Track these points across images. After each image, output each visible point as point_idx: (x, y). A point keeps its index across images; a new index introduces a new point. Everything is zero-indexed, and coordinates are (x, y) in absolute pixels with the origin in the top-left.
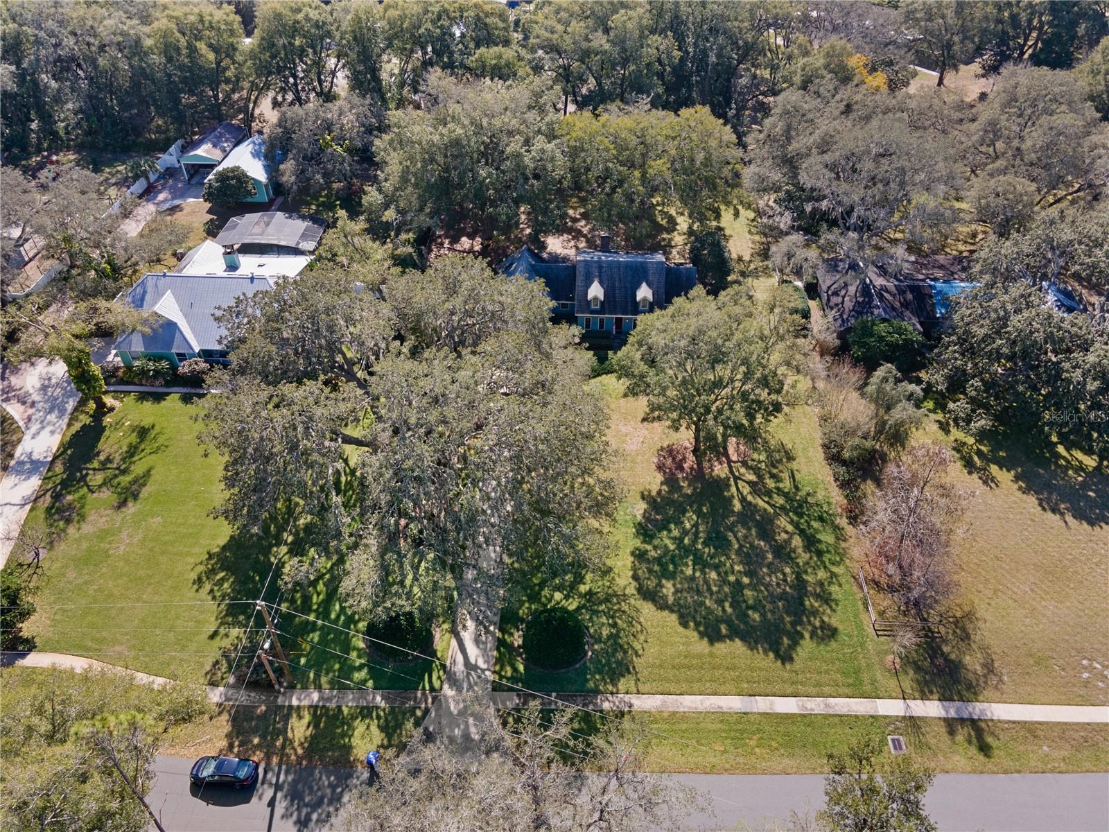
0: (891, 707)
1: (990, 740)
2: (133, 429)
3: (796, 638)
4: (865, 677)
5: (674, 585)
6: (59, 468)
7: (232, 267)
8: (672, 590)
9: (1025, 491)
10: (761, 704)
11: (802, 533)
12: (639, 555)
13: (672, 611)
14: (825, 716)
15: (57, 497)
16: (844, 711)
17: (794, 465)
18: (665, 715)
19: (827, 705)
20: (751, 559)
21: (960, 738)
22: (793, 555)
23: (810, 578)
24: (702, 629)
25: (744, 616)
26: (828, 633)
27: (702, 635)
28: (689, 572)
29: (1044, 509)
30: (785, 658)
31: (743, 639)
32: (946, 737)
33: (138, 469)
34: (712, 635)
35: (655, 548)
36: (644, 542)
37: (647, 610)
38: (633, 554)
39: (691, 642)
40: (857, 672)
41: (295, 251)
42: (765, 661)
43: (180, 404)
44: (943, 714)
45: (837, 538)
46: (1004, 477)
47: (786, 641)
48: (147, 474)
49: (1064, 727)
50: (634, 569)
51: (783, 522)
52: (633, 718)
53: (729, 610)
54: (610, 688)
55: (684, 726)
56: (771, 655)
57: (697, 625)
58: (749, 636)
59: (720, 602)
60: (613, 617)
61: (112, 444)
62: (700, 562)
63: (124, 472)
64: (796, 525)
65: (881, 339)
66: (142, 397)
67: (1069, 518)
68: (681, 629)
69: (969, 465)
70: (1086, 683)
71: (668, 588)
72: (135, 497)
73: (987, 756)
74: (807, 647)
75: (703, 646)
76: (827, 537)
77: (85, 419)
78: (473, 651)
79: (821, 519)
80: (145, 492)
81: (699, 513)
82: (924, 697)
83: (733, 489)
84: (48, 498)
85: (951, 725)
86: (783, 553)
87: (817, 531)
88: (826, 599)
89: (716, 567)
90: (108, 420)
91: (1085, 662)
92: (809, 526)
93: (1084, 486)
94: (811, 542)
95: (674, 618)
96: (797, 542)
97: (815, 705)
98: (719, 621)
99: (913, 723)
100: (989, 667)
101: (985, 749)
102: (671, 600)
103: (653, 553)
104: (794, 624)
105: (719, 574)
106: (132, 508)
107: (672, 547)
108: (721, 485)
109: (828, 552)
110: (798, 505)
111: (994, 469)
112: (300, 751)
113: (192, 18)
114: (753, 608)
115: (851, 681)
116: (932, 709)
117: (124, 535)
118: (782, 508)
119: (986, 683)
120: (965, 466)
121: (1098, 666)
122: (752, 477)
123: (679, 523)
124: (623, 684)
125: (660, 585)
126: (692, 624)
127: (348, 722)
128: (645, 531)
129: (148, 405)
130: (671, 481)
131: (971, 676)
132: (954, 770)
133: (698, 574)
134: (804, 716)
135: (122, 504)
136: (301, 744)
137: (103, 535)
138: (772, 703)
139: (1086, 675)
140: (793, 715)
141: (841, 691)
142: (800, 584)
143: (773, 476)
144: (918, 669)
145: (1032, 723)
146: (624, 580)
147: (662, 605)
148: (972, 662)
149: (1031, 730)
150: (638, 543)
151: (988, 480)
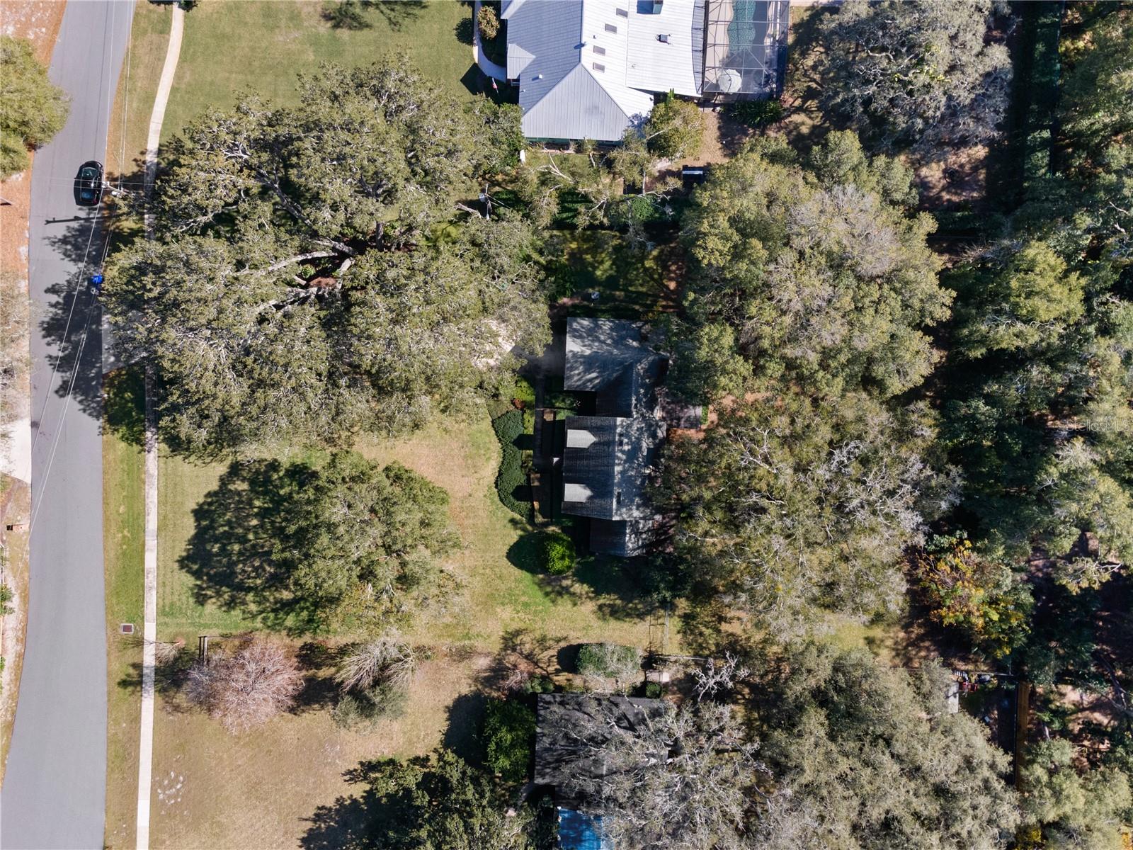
0: (150, 632)
1: (130, 689)
3: (197, 574)
4: (170, 620)
5: (244, 491)
8: (240, 488)
9: (339, 801)
10: (151, 543)
11: (296, 601)
12: (274, 466)
13: (220, 487)
14: (143, 586)
16: (147, 599)
18: (143, 476)
19: (151, 588)
21: (131, 671)
22: (273, 589)
23: (250, 597)
24: (206, 507)
25: (216, 539)
26: (201, 599)
27: (201, 506)
28: (257, 503)
29: (319, 808)
30: (183, 563)
31: (196, 536)
32: (131, 661)
33: (370, 15)
34: (199, 513)
35: (280, 478)
36: (287, 471)
37: (221, 469)
38: (276, 460)
39: (195, 498)
40: (173, 615)
42: (181, 549)
43: (457, 21)
44: (145, 664)
45: (290, 629)
46: (356, 791)
47: (195, 567)
48: (364, 26)
49: (137, 744)
50: (260, 461)
52: (139, 453)
53: (221, 530)
54: (161, 437)
55: (135, 487)
56: (184, 554)
57: (210, 504)
58: (199, 539)
59: (229, 523)
60: (216, 442)
62: (267, 513)
67: (309, 825)
68: (206, 491)
69: (370, 766)
70: (167, 773)
71: (242, 486)
72: (336, 26)
73: (119, 684)
74: (190, 581)
75: (191, 505)
76: (290, 621)
79: (310, 621)
80: (344, 34)
85: (138, 666)
86: (276, 581)
87: (298, 615)
88: (231, 605)
89: (262, 526)
91: (181, 778)
92: (302, 609)
94: (287, 606)
95: (215, 486)
96: (287, 595)
97: (151, 580)
98: (213, 521)
99: (139, 643)
100: (177, 708)
101: (124, 684)
102: (231, 487)
103: (275, 476)
104: (208, 574)
105: (255, 527)
106: (325, 28)
107: (282, 492)
109: (276, 618)
112: (112, 228)
114: (223, 548)
115: (167, 609)
116: (149, 660)
117: (295, 34)
119: (167, 702)
120: (370, 763)
121: (179, 787)
124: (164, 446)
125: (244, 480)
126: (209, 500)
131: (172, 693)
132: (109, 660)
133: (256, 510)
134: (143, 571)
135: (328, 17)
136: (118, 227)
137: (295, 16)
138: (152, 550)
139: (173, 774)
140: (144, 563)
141: (160, 600)
144: (177, 659)
145: (140, 722)
147: (224, 481)
148: (181, 698)
149: (136, 719)
150: (286, 465)
151: (352, 776)
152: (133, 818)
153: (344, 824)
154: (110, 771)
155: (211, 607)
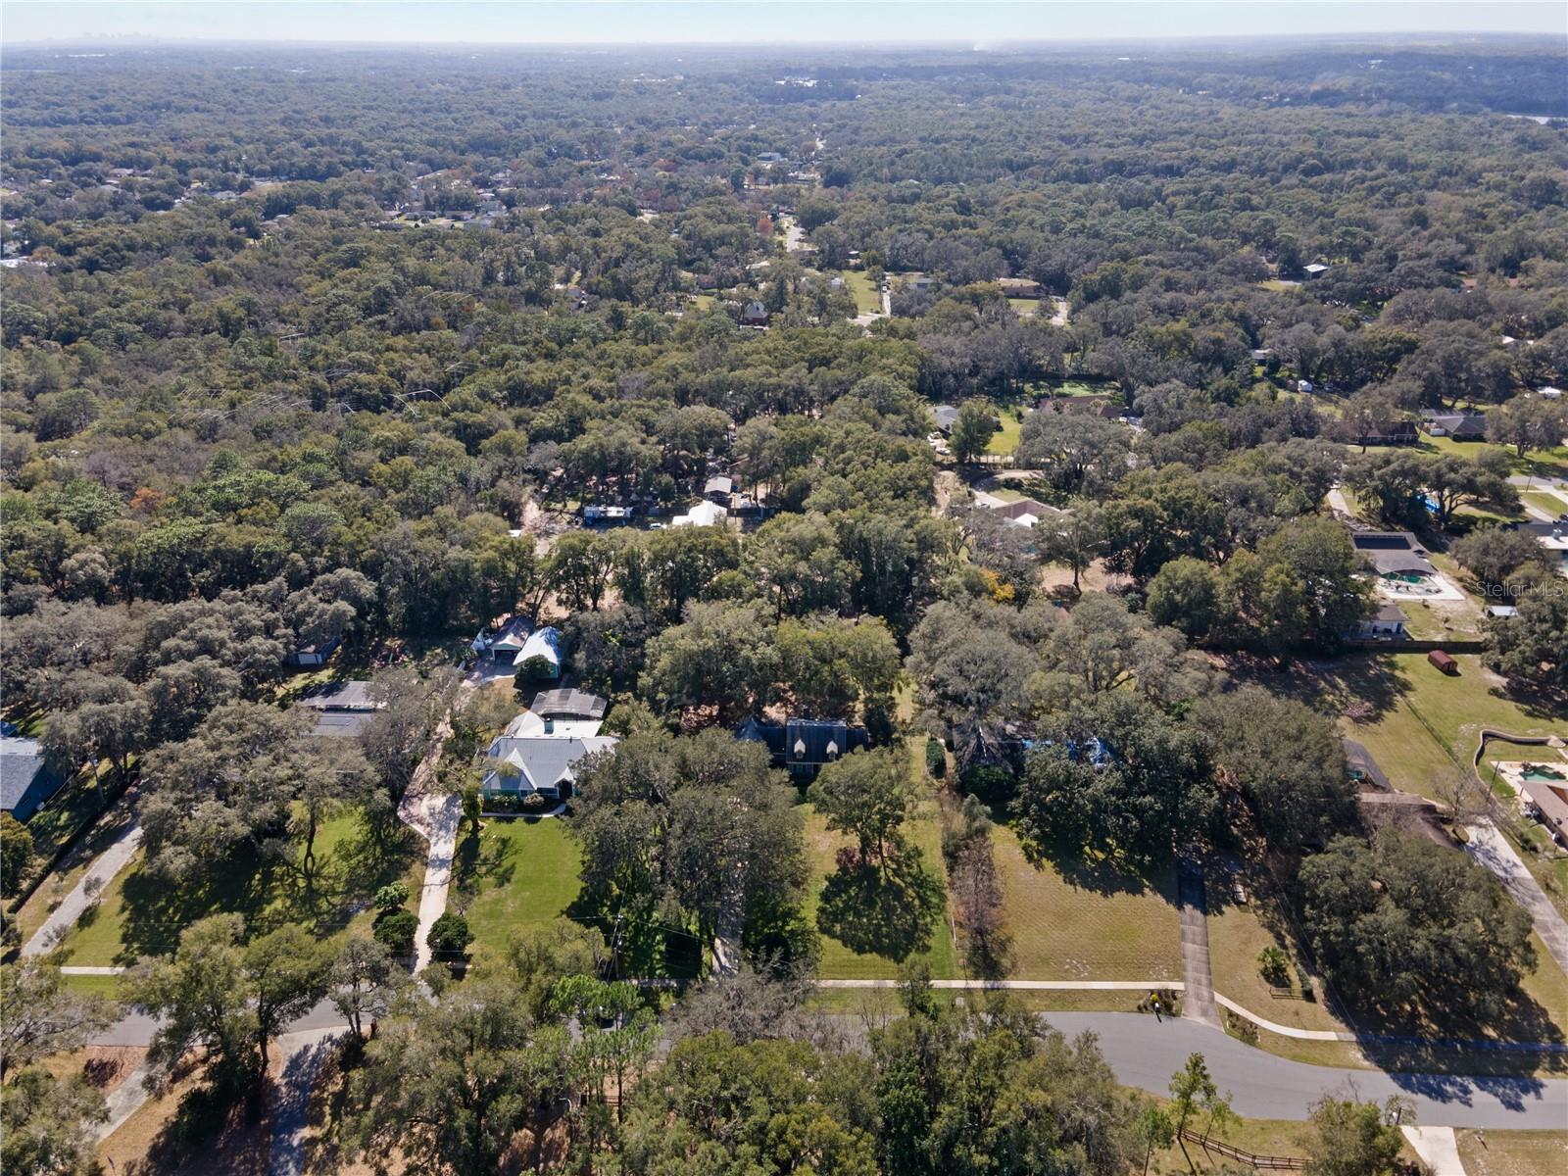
0: (959, 984)
1: (1007, 998)
2: (497, 840)
3: (907, 951)
4: (948, 969)
5: (841, 926)
6: (458, 864)
7: (549, 730)
8: (840, 928)
9: (1057, 873)
11: (920, 897)
12: (822, 910)
13: (839, 939)
15: (461, 881)
17: (922, 859)
18: (835, 989)
20: (888, 910)
22: (913, 909)
23: (921, 922)
24: (855, 947)
25: (879, 941)
26: (927, 949)
27: (855, 950)
28: (851, 919)
29: (1066, 883)
30: (900, 961)
31: (877, 952)
32: (983, 997)
33: (506, 864)
34: (860, 950)
35: (831, 906)
36: (825, 903)
37: (825, 939)
38: (818, 910)
39: (847, 954)
40: (943, 967)
41: (588, 718)
42: (889, 963)
43: (525, 824)
44: (984, 986)
45: (941, 900)
46: (1048, 864)
47: (901, 952)
48: (513, 867)
49: (1049, 991)
50: (818, 918)
51: (910, 891)
52: (816, 991)
53: (871, 938)
54: (803, 976)
55: (844, 995)
56: (892, 960)
57: (852, 945)
58: (880, 950)
59: (867, 934)
60: (805, 942)
61: (487, 849)
62: (858, 914)
63: (499, 865)
64: (918, 893)
65: (982, 779)
66: (499, 820)
67: (1079, 888)
68: (843, 948)
69: (1030, 858)
70: (1066, 971)
71: (838, 928)
72: (509, 880)
74: (913, 955)
75: (855, 956)
76: (934, 900)
77: (464, 836)
78: (723, 959)
79: (934, 890)
80: (514, 878)
81: (860, 888)
82: (976, 979)
83: (882, 874)
84: (456, 882)
85: (987, 991)
86: (908, 908)
87: (929, 896)
88: (928, 932)
89: (867, 916)
90: (481, 834)
92: (925, 894)
93: (1094, 870)
94: (924, 902)
95: (839, 943)
96: (917, 902)
98: (865, 943)
99: (968, 991)
100: (1014, 965)
102: (839, 933)
103: (830, 909)
104: (907, 945)
105: (868, 920)
106: (508, 887)
107: (841, 906)
108: (876, 871)
109: (934, 907)
110: (921, 882)
111: (1044, 860)
113: (506, 546)
114: (886, 937)
116: (979, 984)
117: (509, 902)
118: (911, 884)
119: (1011, 971)
120: (1027, 859)
122: (894, 866)
123: (846, 892)
124: (810, 974)
125: (833, 926)
126: (849, 945)
127: (657, 994)
128: (826, 897)
129: (504, 825)
130: (844, 869)
131: (1003, 968)
133: (855, 920)
135: (501, 885)
137: (497, 901)
139: (1067, 967)
142: (916, 924)
143: (907, 866)
144: (975, 965)
145: (1032, 990)
146: (812, 924)
147: (833, 936)
148: (1006, 962)
149: (1030, 993)
150: (820, 904)
151: (1039, 867)
152: (1109, 991)
153: (1074, 871)
154: (1077, 1009)
155: (931, 942)
